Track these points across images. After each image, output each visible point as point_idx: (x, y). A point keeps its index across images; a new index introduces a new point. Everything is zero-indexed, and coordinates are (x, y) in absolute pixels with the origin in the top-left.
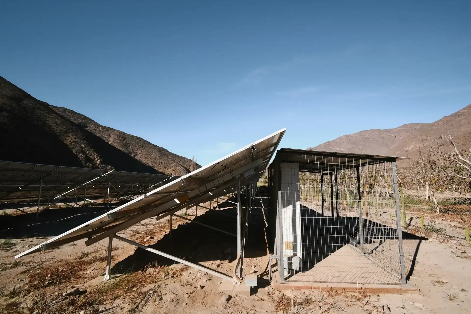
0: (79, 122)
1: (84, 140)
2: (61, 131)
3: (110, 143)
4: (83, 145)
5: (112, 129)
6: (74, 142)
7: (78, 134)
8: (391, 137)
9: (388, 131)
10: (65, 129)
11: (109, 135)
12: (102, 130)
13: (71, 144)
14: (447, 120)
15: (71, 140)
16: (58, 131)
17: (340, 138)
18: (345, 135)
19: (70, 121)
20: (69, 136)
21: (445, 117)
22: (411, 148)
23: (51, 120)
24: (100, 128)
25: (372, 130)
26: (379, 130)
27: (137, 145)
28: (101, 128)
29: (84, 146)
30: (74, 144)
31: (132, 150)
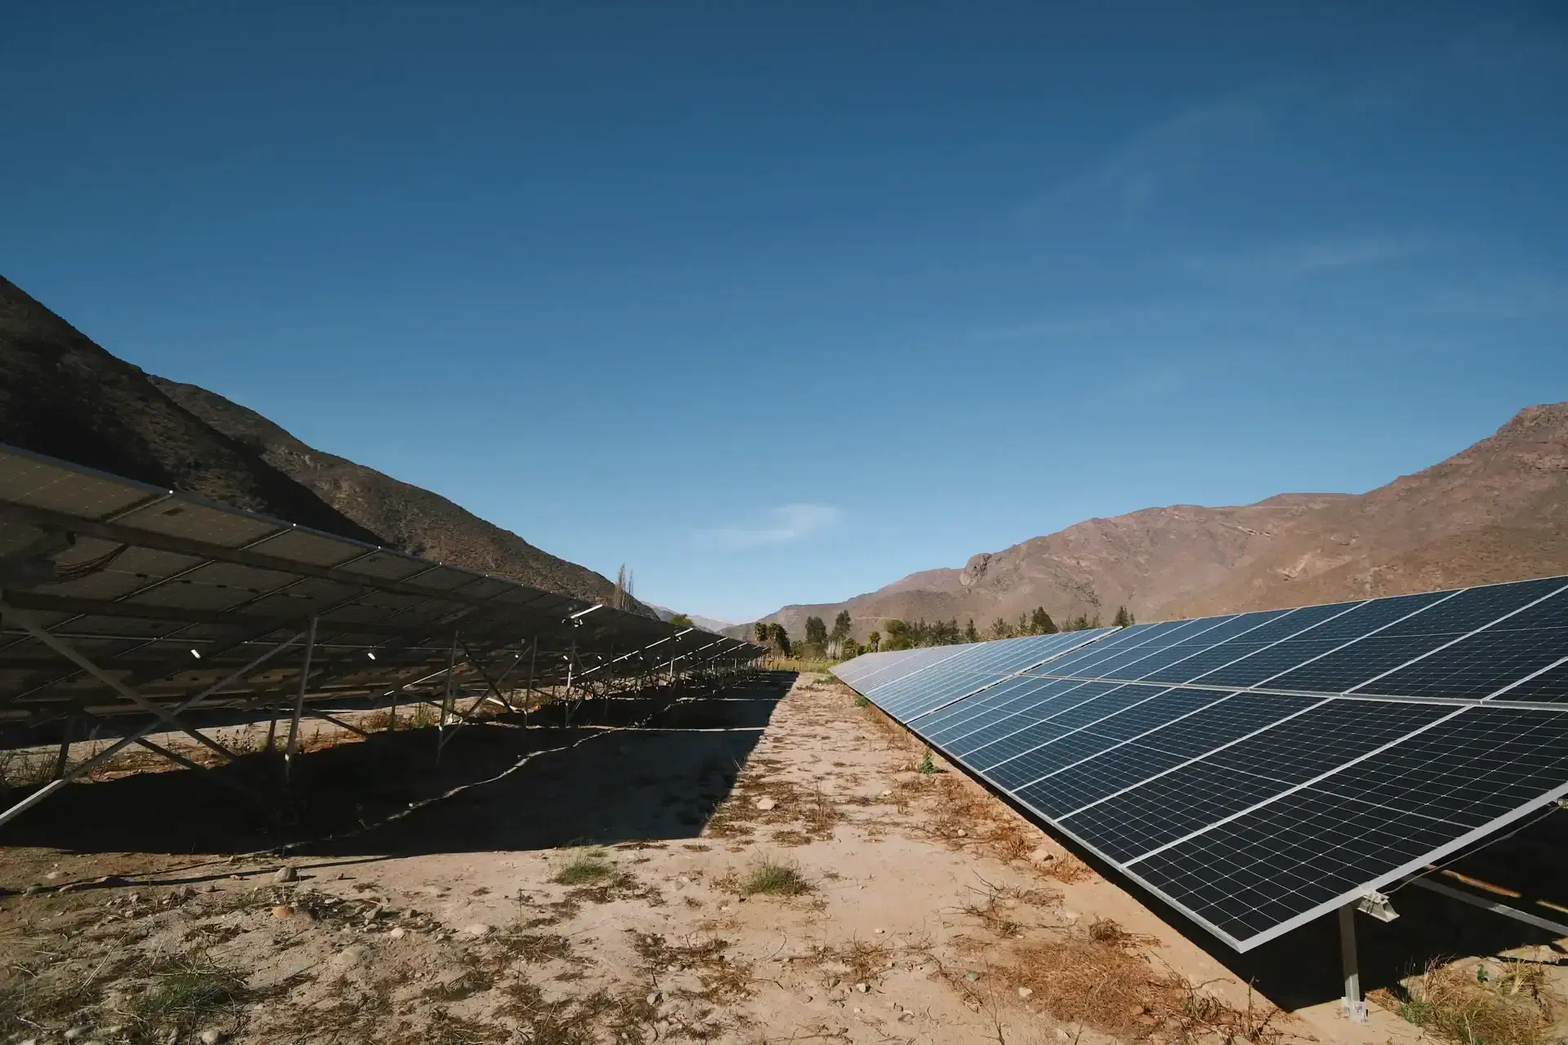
0: (238, 432)
1: (253, 493)
2: (181, 459)
3: (336, 507)
5: (345, 462)
7: (237, 473)
8: (1236, 533)
9: (1227, 513)
10: (194, 453)
11: (336, 482)
12: (312, 465)
14: (1410, 488)
15: (212, 492)
16: (171, 461)
17: (1079, 528)
18: (1096, 521)
19: (210, 430)
20: (205, 479)
21: (1402, 479)
22: (1298, 569)
23: (151, 422)
24: (307, 458)
25: (1176, 508)
26: (1199, 510)
27: (426, 520)
28: (311, 459)
31: (406, 535)
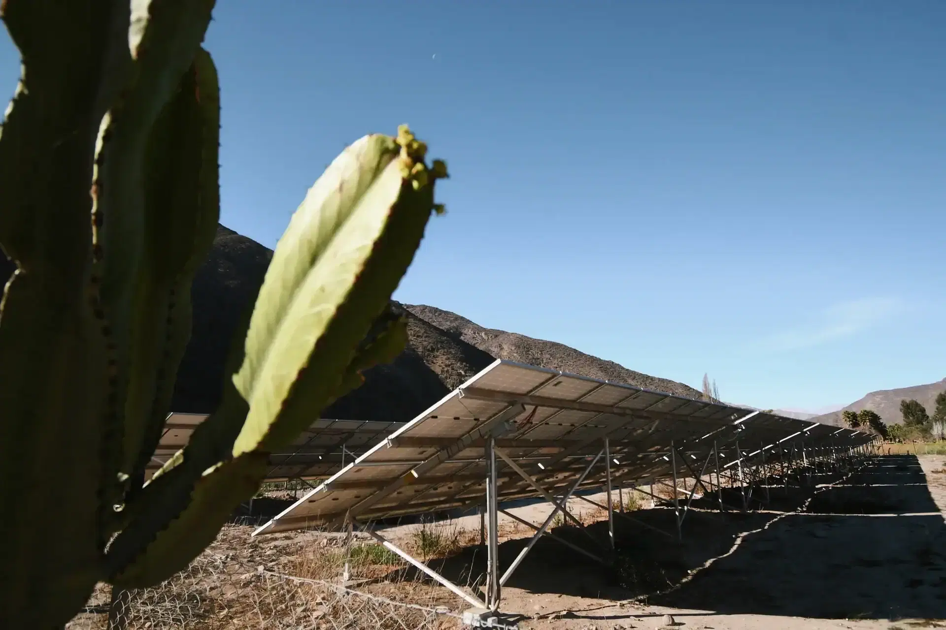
0: (447, 327)
1: (462, 360)
2: (425, 348)
4: (461, 371)
5: (503, 332)
6: (447, 366)
7: (451, 350)
10: (430, 343)
11: (500, 346)
12: (486, 338)
13: (442, 371)
15: (442, 363)
16: (420, 349)
19: (435, 328)
20: (437, 357)
23: (409, 330)
24: (483, 334)
27: (556, 361)
28: (485, 334)
29: (463, 373)
30: (447, 371)
